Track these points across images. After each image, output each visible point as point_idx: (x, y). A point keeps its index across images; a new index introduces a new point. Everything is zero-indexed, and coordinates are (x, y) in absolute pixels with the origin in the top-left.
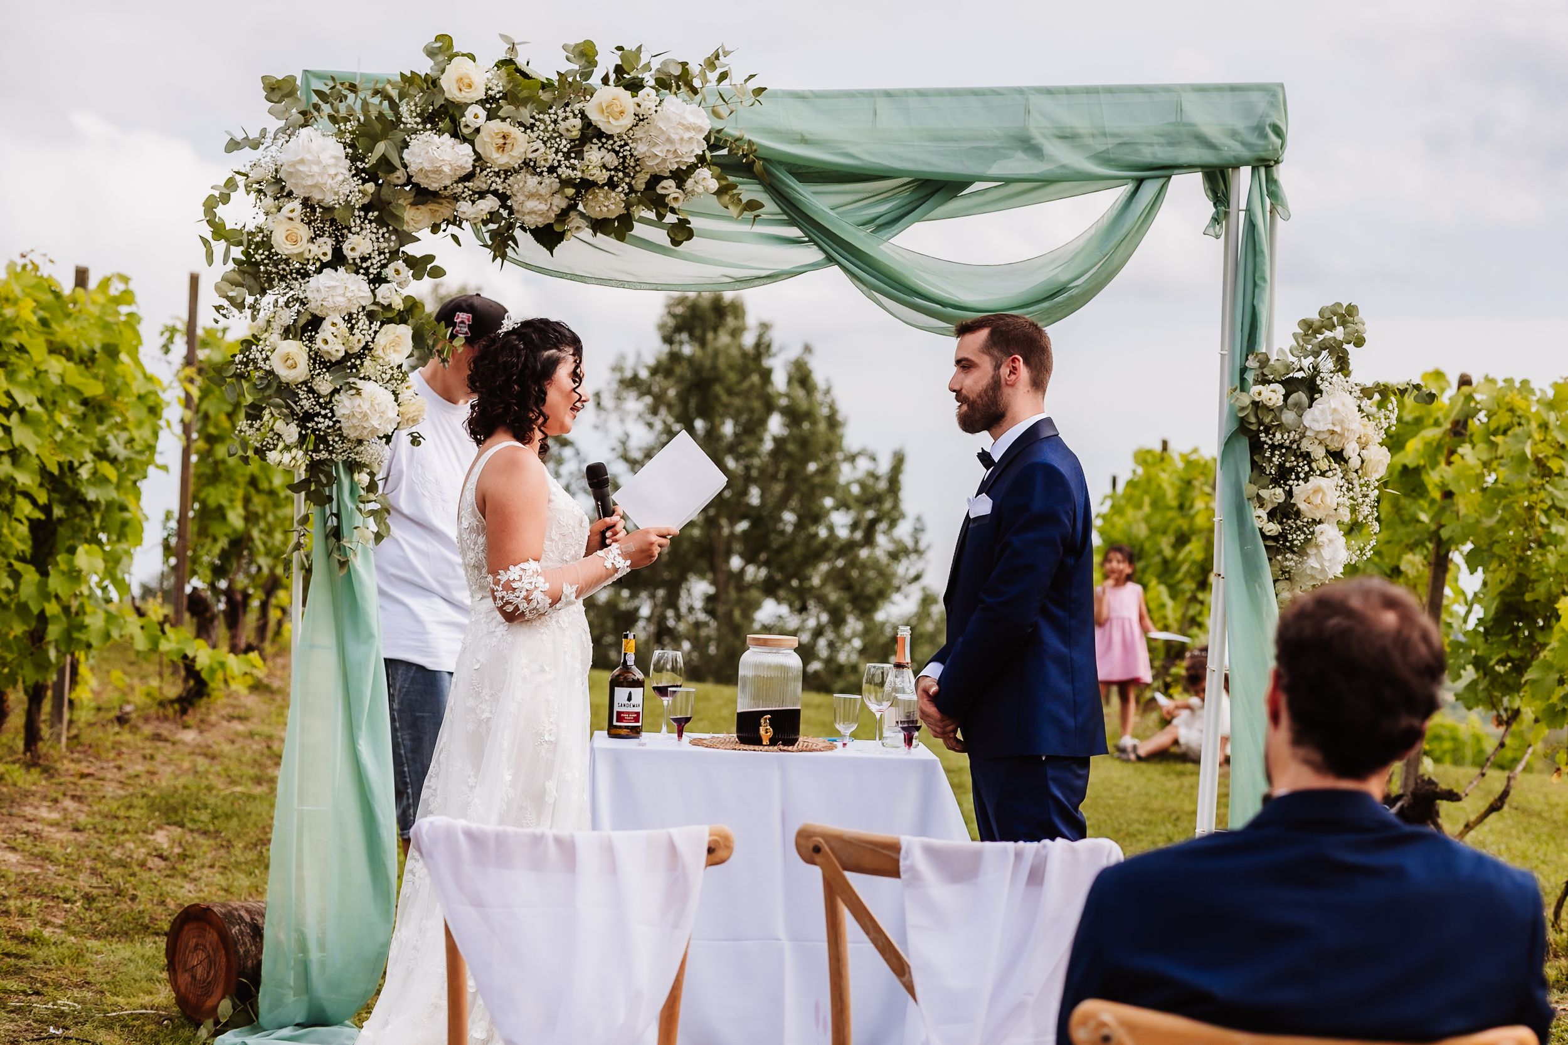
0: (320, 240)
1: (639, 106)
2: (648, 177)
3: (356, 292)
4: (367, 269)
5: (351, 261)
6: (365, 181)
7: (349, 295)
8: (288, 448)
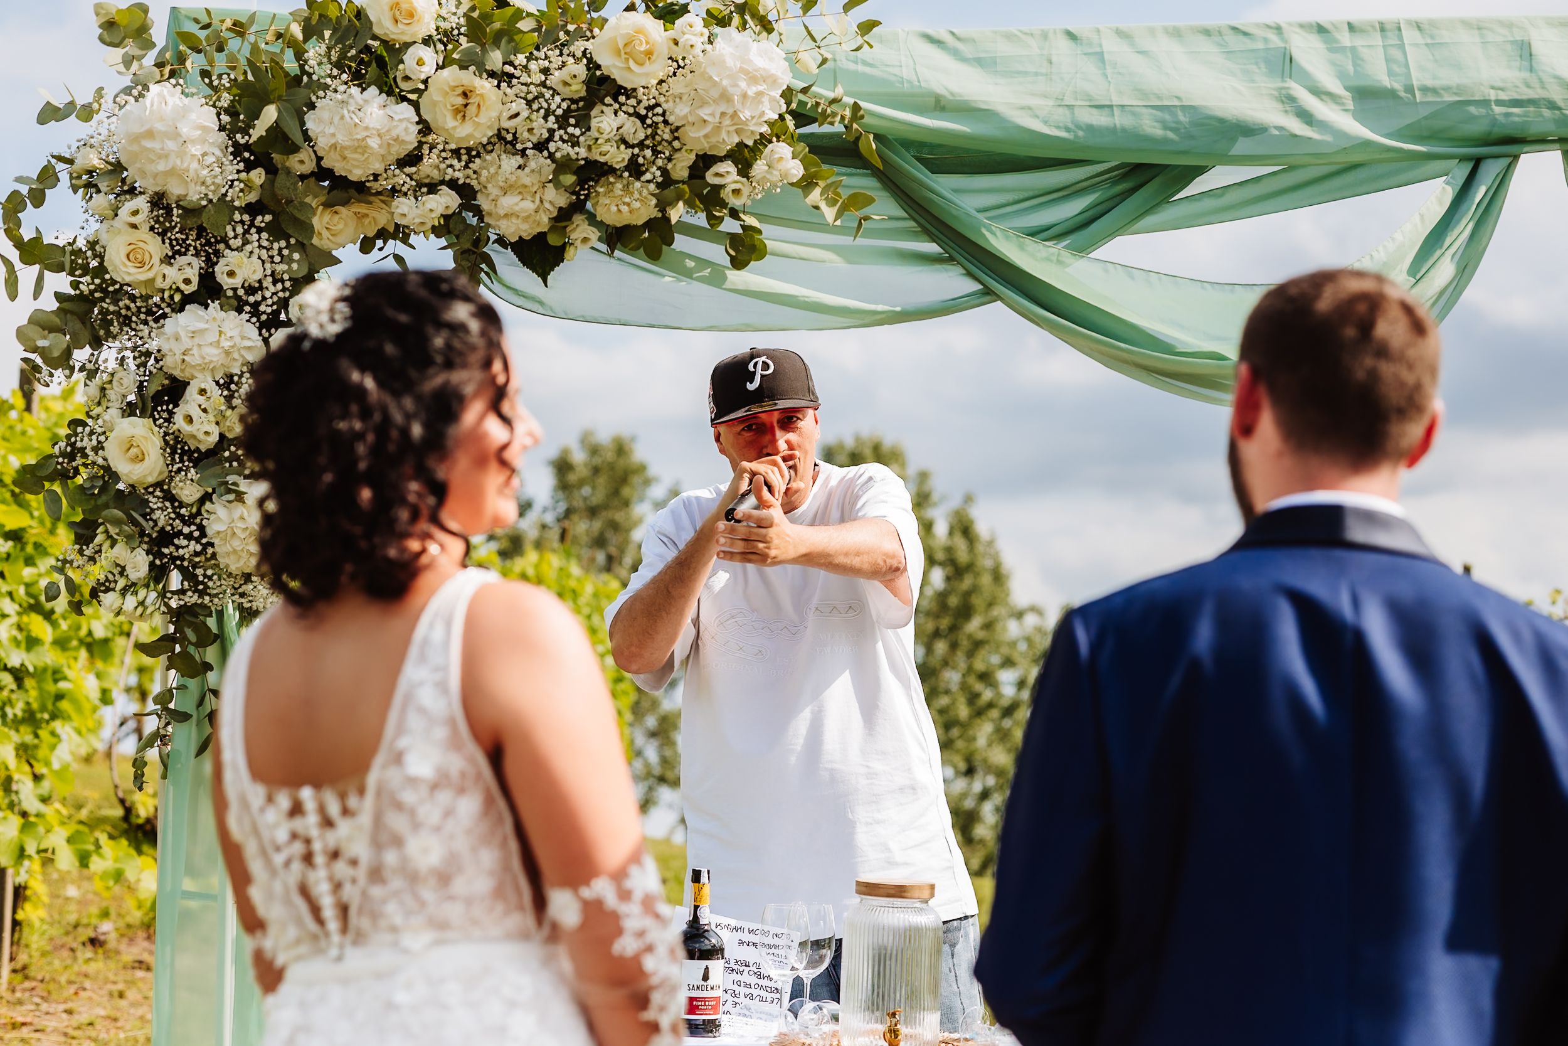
0: (181, 260)
1: (677, 43)
2: (693, 157)
3: (237, 340)
4: (256, 304)
5: (230, 293)
6: (249, 166)
7: (226, 344)
8: (130, 588)
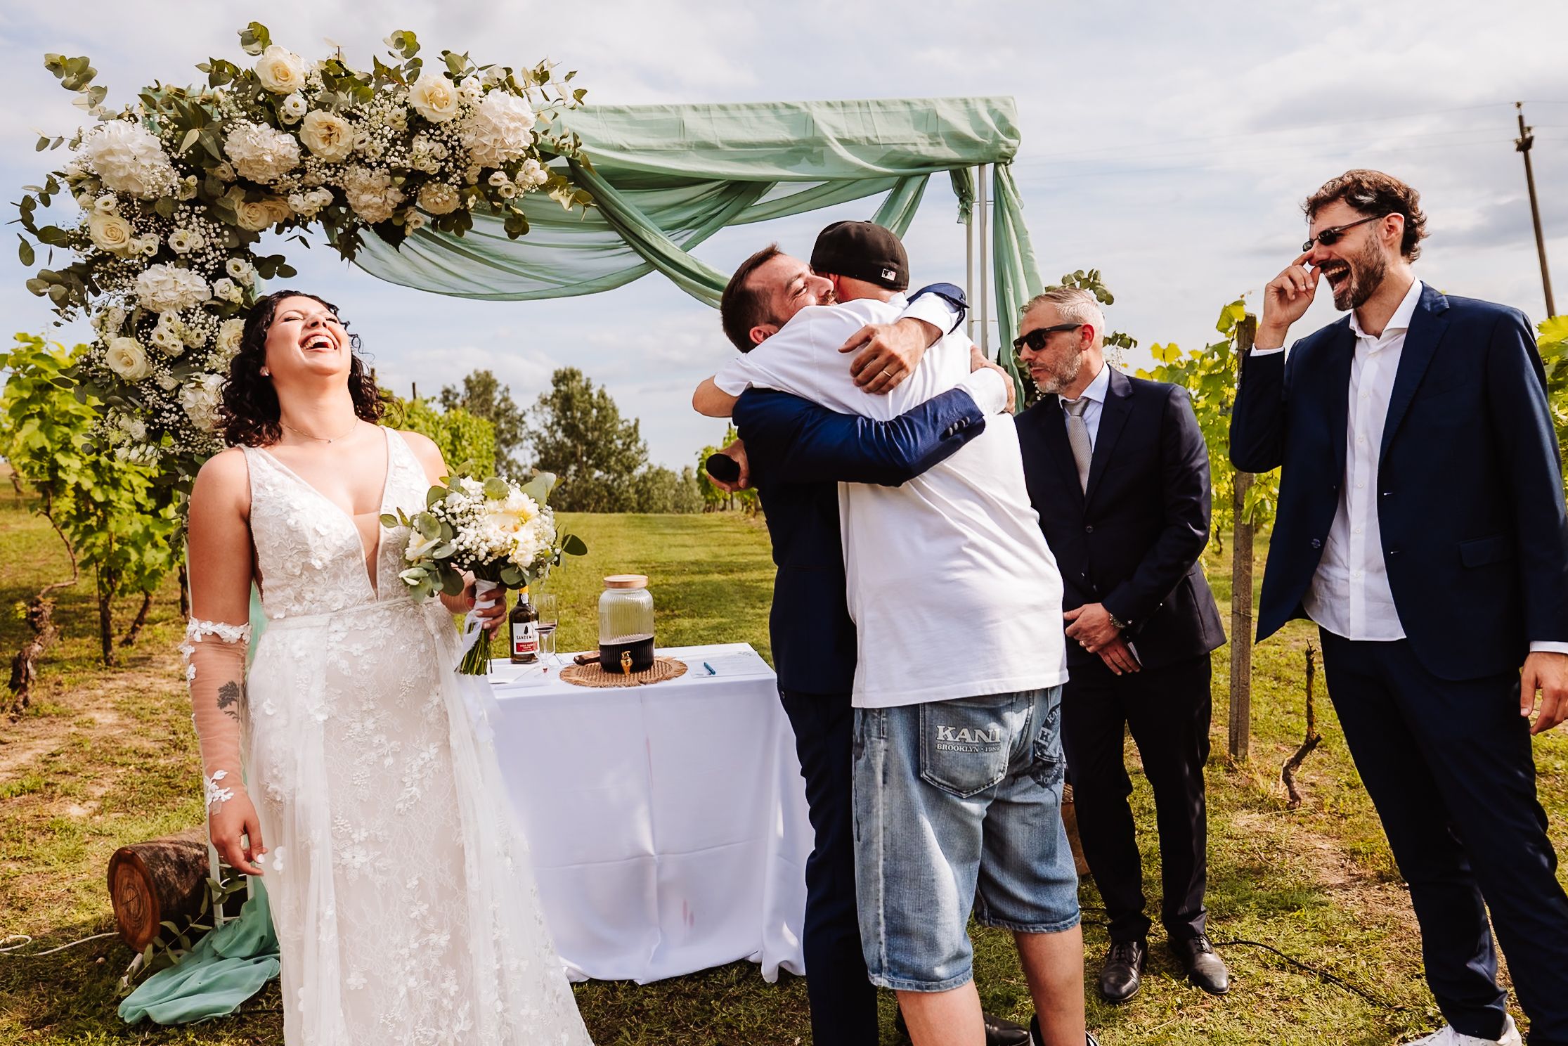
0: (146, 236)
1: (462, 94)
2: (479, 168)
3: (189, 286)
4: (202, 264)
5: (181, 256)
6: (185, 174)
7: (181, 289)
8: (136, 444)
